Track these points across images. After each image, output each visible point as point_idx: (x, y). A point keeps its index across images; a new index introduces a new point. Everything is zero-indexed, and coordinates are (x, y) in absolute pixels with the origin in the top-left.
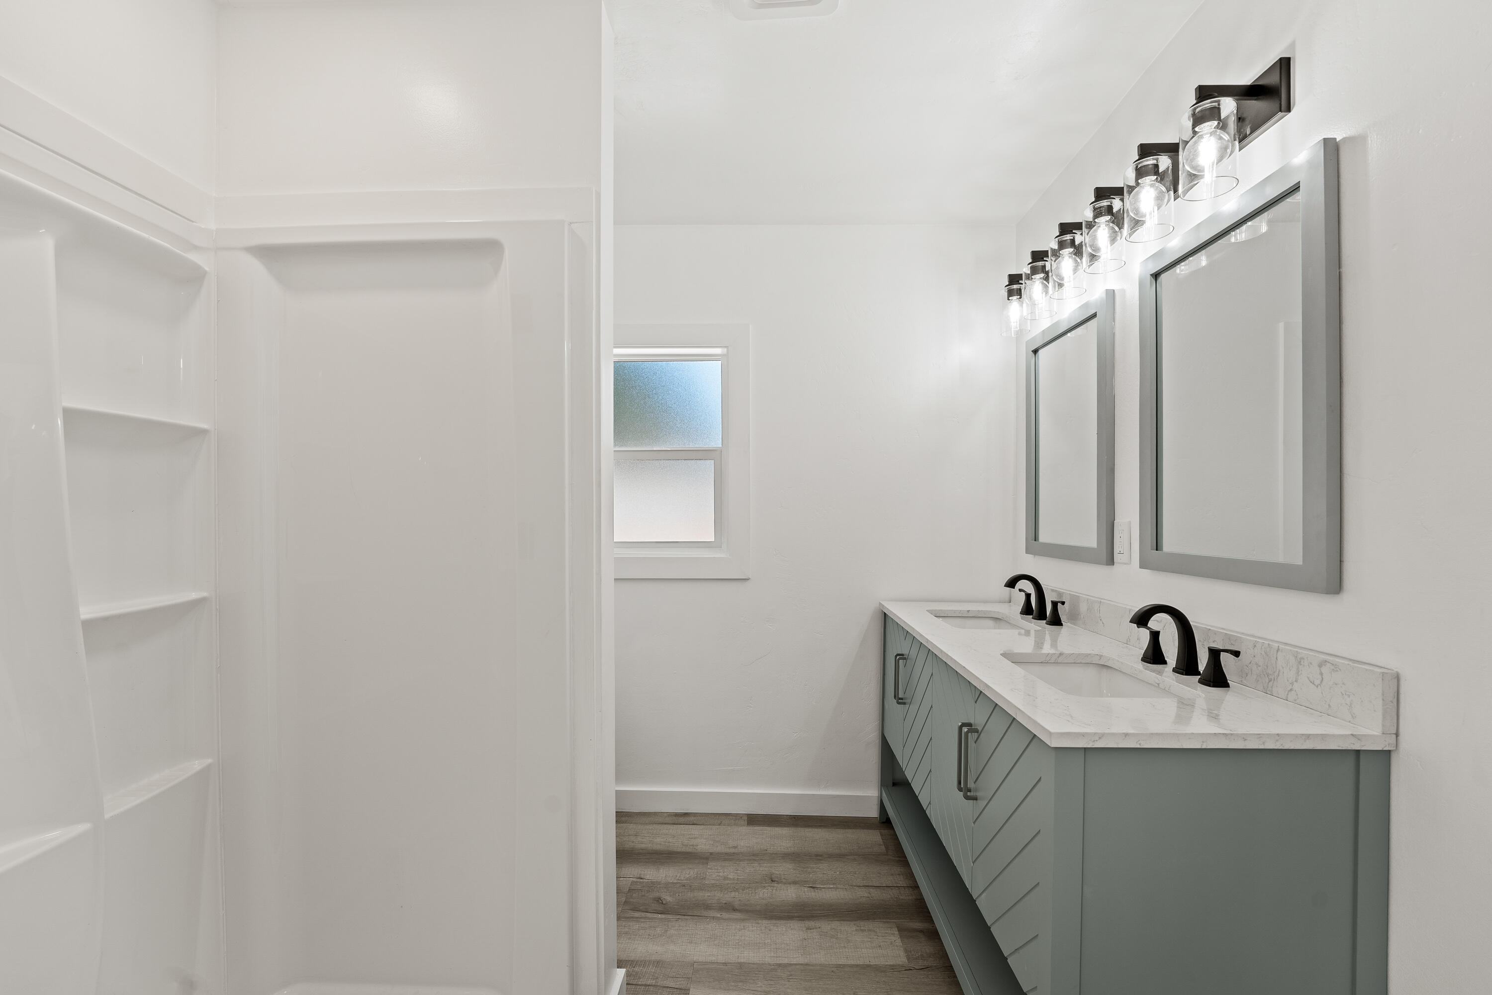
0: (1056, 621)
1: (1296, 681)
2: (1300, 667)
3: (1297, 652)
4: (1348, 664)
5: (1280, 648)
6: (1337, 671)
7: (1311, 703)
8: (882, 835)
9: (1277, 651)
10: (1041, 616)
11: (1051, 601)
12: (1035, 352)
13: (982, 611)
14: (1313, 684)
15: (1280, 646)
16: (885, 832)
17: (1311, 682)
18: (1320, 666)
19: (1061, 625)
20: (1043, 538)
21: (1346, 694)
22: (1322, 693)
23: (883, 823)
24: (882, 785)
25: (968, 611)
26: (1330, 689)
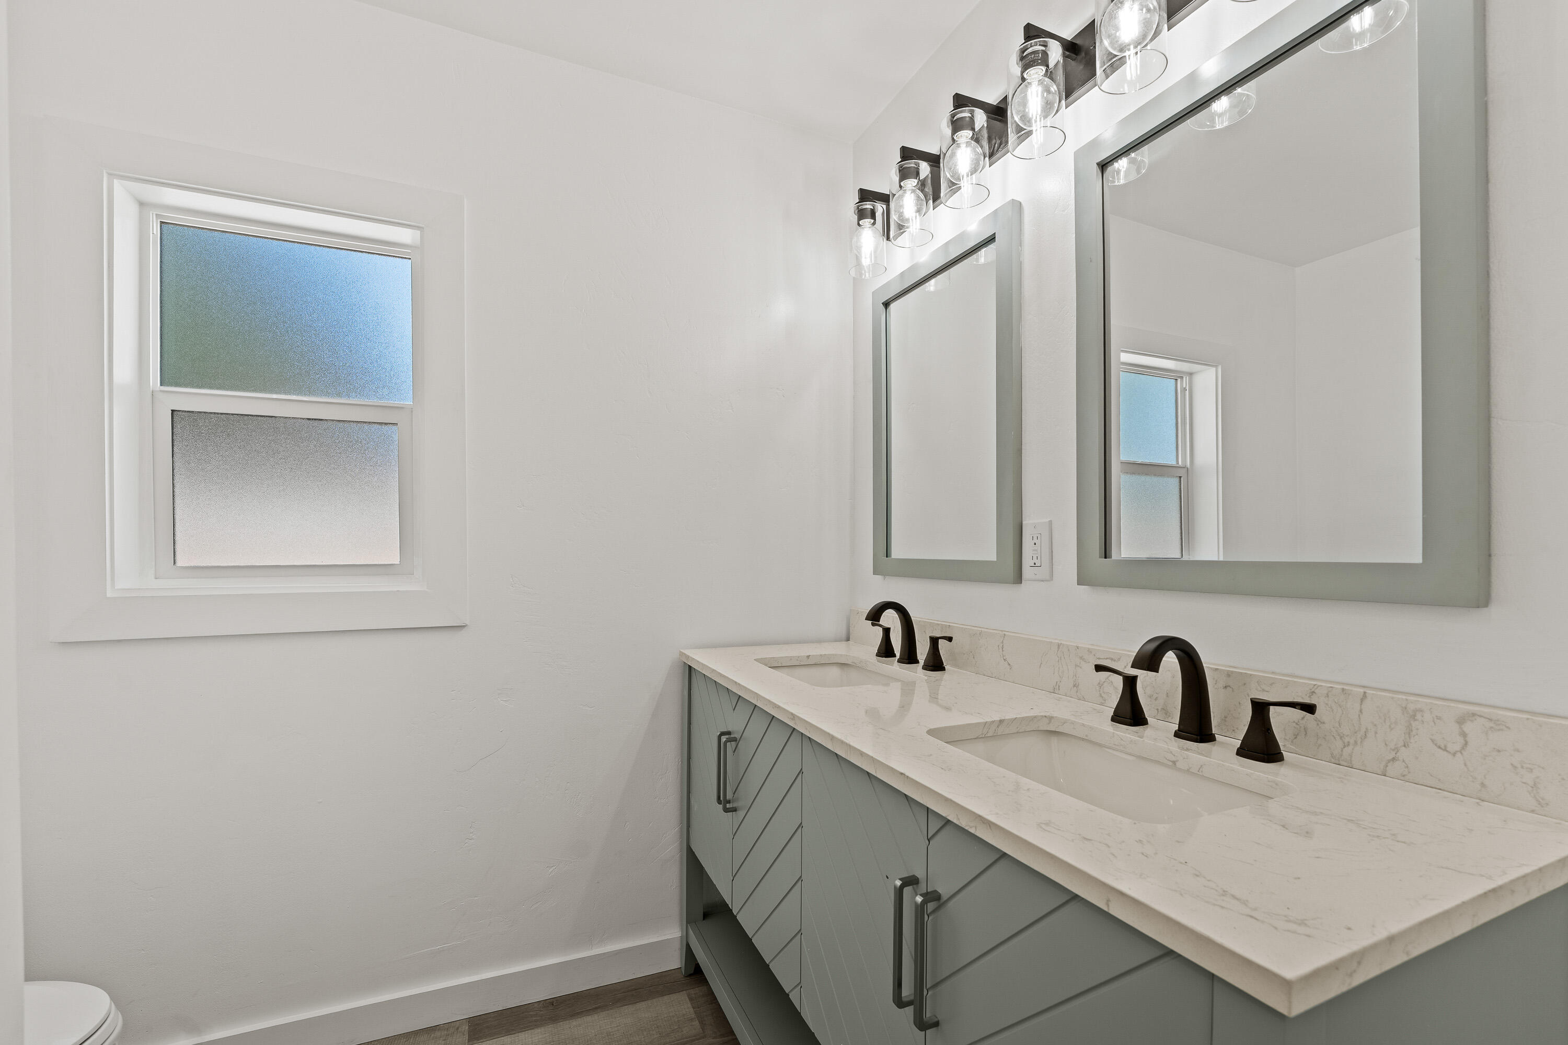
0: (935, 664)
1: (1405, 746)
2: (1414, 724)
3: (1407, 700)
4: (1528, 719)
5: (1367, 695)
6: (1502, 730)
7: (1439, 780)
8: (691, 999)
9: (1362, 700)
10: (910, 657)
11: (930, 637)
12: (886, 305)
13: (825, 654)
14: (1445, 750)
15: (1368, 691)
16: (698, 991)
17: (1439, 747)
18: (1461, 721)
19: (943, 669)
20: (897, 552)
21: (1522, 767)
22: (1465, 765)
23: (690, 975)
24: (688, 922)
25: (808, 657)
26: (1485, 759)
